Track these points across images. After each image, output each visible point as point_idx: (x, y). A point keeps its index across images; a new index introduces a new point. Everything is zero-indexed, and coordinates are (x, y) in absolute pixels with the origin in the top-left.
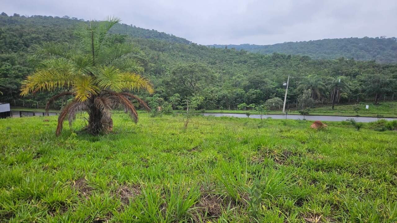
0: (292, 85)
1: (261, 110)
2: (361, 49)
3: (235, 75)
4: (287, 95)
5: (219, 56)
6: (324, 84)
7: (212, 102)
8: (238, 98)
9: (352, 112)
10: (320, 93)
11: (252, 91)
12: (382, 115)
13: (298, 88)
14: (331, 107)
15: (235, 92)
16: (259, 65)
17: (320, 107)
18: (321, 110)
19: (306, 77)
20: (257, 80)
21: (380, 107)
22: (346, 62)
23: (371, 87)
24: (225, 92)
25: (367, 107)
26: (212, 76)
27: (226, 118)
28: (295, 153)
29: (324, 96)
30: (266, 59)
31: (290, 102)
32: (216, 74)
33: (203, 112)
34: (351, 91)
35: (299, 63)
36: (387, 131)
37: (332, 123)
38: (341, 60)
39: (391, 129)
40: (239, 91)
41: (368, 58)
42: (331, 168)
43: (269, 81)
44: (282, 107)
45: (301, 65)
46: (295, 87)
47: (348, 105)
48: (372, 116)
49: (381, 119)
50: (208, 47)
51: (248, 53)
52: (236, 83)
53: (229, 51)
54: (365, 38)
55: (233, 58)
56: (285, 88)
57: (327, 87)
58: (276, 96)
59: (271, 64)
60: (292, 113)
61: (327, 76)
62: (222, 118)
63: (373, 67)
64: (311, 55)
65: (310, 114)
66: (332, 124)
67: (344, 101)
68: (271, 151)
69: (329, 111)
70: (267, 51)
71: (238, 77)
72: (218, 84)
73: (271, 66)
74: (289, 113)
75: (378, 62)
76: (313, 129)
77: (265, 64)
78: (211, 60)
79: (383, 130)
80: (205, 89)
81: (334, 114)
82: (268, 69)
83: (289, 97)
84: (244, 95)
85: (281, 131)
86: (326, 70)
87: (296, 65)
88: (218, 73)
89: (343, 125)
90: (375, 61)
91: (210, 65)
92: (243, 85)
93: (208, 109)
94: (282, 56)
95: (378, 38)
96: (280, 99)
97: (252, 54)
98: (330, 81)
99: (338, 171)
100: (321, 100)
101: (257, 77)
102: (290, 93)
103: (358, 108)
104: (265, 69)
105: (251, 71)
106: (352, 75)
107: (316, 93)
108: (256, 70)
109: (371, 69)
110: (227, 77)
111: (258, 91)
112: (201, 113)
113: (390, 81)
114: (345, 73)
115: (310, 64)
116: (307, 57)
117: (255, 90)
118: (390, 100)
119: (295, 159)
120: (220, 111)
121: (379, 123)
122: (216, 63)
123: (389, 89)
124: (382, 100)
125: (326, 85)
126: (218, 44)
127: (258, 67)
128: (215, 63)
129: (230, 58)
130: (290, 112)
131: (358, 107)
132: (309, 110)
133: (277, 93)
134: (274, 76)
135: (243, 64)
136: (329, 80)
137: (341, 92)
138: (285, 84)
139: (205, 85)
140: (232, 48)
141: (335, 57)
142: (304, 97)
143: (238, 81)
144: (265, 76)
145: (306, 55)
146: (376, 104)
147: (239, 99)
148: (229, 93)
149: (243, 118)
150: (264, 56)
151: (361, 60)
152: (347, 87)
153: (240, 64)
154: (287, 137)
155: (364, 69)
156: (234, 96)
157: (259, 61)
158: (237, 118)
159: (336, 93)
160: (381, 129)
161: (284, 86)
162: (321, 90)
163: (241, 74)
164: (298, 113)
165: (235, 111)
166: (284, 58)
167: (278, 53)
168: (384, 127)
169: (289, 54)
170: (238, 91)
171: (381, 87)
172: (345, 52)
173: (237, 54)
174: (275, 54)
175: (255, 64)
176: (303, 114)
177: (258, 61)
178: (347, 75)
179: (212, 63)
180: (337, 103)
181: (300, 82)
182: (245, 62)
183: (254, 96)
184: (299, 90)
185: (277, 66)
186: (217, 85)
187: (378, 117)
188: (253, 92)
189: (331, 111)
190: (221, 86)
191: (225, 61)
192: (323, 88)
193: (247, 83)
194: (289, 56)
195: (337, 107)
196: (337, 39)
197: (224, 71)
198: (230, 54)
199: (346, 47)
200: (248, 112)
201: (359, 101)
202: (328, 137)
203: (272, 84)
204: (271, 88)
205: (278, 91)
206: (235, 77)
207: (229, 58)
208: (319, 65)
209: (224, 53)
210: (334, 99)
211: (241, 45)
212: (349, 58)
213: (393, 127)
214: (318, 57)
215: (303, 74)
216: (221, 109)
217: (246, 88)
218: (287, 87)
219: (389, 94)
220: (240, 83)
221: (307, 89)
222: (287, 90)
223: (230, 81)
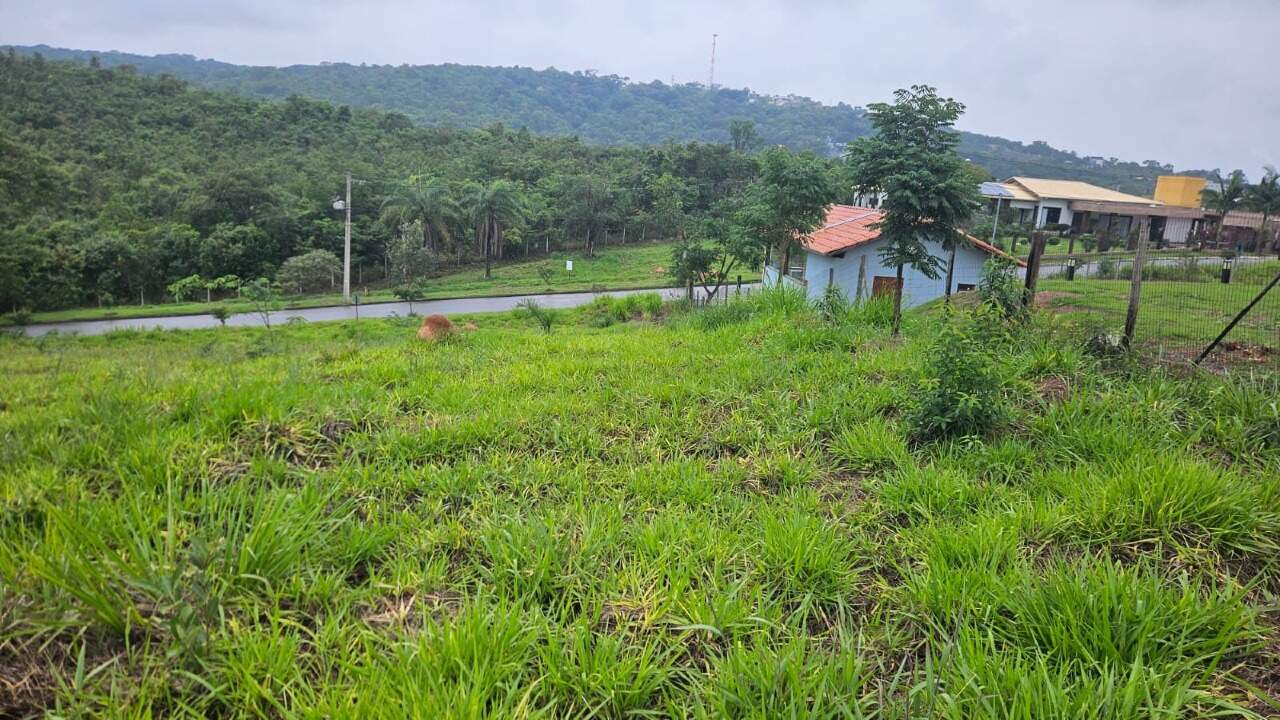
0: (364, 208)
1: (262, 296)
2: (544, 102)
3: (149, 172)
4: (353, 241)
5: (67, 97)
6: (457, 204)
7: (62, 278)
8: (175, 258)
9: (536, 281)
10: (449, 231)
11: (224, 230)
12: (603, 283)
13: (384, 217)
14: (483, 272)
15: (160, 236)
16: (241, 136)
17: (454, 273)
18: (456, 281)
19: (403, 183)
20: (241, 192)
21: (598, 263)
22: (510, 139)
23: (573, 211)
24: (113, 236)
25: (569, 265)
26: (40, 175)
27: (130, 336)
28: (360, 424)
29: (460, 240)
30: (266, 116)
31: (364, 263)
32: (61, 169)
33: (23, 322)
34: (528, 223)
35: (379, 137)
36: (618, 326)
37: (490, 318)
38: (496, 132)
39: (624, 320)
40: (177, 230)
41: (563, 132)
42: (460, 447)
43: (284, 192)
44: (340, 280)
45: (386, 144)
46: (373, 212)
47: (524, 262)
48: (581, 289)
49: (600, 296)
50: (6, 53)
51: (191, 89)
52: (155, 201)
53: (107, 76)
54: (548, 71)
55: (132, 107)
56: (344, 219)
57: (464, 211)
58: (316, 245)
59: (284, 133)
60: (372, 299)
61: (462, 179)
62: (112, 338)
63: (576, 155)
64: (410, 111)
65: (428, 295)
66: (490, 320)
67: (513, 253)
68: (277, 431)
69: (478, 284)
70: (268, 90)
71: (164, 179)
72: (79, 206)
73: (287, 144)
74: (363, 299)
75: (587, 142)
76: (424, 340)
77: (261, 134)
78: (31, 108)
79: (608, 324)
80: (17, 228)
81: (492, 292)
82: (276, 152)
83: (359, 247)
84: (196, 246)
85: (328, 360)
86: (457, 160)
87: (371, 143)
88: (69, 164)
89: (515, 321)
90: (576, 139)
91: (27, 131)
92: (187, 208)
93: (43, 307)
94: (321, 111)
95: (579, 72)
96: (330, 255)
97: (208, 95)
98: (472, 195)
99: (477, 452)
100: (453, 252)
101: (238, 178)
102: (362, 233)
103: (549, 271)
104: (267, 151)
105: (215, 158)
106: (527, 176)
107: (439, 233)
108: (233, 156)
109: (570, 161)
110: (112, 179)
111: (250, 228)
112: (11, 326)
113: (613, 193)
114: (509, 170)
115: (413, 140)
116: (400, 117)
117: (239, 228)
118: (618, 245)
119: (357, 441)
120: (102, 312)
121: (598, 307)
122: (59, 123)
123: (614, 216)
124: (601, 245)
125: (464, 205)
126: (54, 45)
127: (237, 143)
128: (51, 123)
129: (119, 106)
130: (369, 295)
131: (549, 267)
132: (422, 285)
133: (317, 236)
134: (302, 176)
135: (177, 129)
136: (467, 191)
137: (505, 227)
138: (338, 205)
139: (18, 212)
140: (123, 68)
141: (479, 124)
142: (405, 243)
143: (164, 194)
144: (269, 175)
145: (396, 111)
146: (589, 257)
147: (175, 264)
148: (133, 239)
149: (204, 330)
150: (256, 105)
151: (547, 134)
152: (518, 211)
153: (165, 129)
154: (344, 376)
155: (555, 160)
156: (155, 250)
157: (240, 124)
158: (176, 331)
159: (492, 228)
160: (603, 320)
161: (340, 211)
162: (449, 221)
163: (174, 169)
164: (391, 298)
165: (172, 308)
166: (327, 118)
167: (307, 97)
168: (609, 315)
169: (342, 104)
170: (172, 233)
171: (596, 210)
172: (505, 107)
173: (148, 92)
174: (293, 99)
175: (228, 134)
176: (406, 297)
177: (237, 123)
178: (514, 178)
179: (40, 119)
180: (495, 258)
181: (388, 198)
182: (186, 123)
183: (238, 249)
184: (388, 223)
185: (307, 142)
186: (76, 211)
187: (595, 290)
188: (231, 234)
189: (484, 284)
190: (93, 215)
191: (98, 116)
192: (455, 215)
193: (202, 201)
194: (345, 112)
195: (499, 272)
196: (479, 68)
197: (100, 156)
198: (117, 90)
199: (508, 95)
200: (219, 305)
201: (551, 250)
202: (463, 359)
203: (295, 205)
204: (294, 218)
205: (320, 229)
206: (151, 179)
207: (113, 106)
208: (437, 142)
209: (90, 82)
210: (489, 250)
211: (158, 57)
212: (515, 126)
213: (628, 314)
214: (435, 121)
215: (395, 172)
216: (107, 304)
217: (203, 221)
218: (349, 215)
219: (614, 228)
220: (174, 203)
221: (411, 221)
222: (348, 225)
223: (132, 193)
